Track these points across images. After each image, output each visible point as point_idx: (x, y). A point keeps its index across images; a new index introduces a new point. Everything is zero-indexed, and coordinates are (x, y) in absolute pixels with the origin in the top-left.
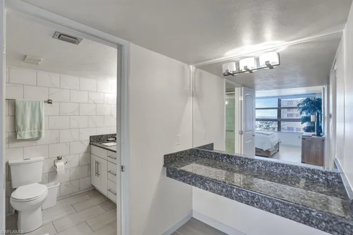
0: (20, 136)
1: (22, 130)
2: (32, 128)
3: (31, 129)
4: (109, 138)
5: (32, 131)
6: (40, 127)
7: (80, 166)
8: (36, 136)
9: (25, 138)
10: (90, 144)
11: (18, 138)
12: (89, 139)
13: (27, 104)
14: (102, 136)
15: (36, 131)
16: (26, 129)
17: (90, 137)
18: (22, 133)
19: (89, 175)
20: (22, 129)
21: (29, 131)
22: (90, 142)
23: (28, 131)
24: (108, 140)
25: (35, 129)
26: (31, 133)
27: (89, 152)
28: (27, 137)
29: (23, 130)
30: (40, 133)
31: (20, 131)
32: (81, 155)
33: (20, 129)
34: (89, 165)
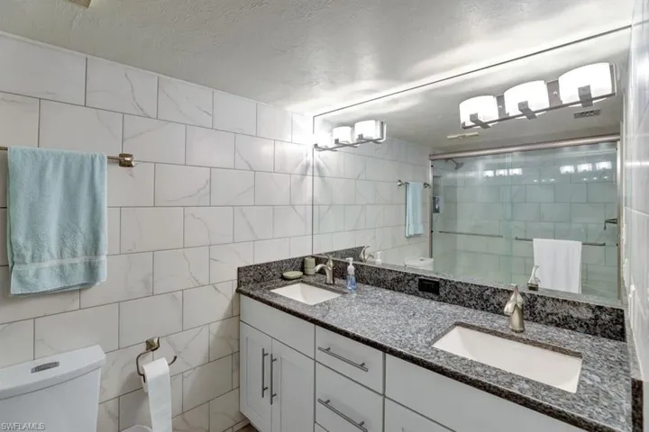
0: (21, 281)
1: (28, 259)
2: (67, 251)
3: (61, 255)
4: (286, 270)
5: (67, 261)
6: (94, 247)
7: (210, 361)
8: (78, 277)
9: (41, 289)
10: (238, 291)
11: (15, 288)
12: (235, 276)
13: (51, 165)
14: (268, 265)
15: (80, 260)
16: (46, 255)
17: (239, 270)
18: (30, 269)
19: (235, 385)
20: (28, 255)
21: (55, 262)
22: (239, 286)
23: (50, 262)
24: (283, 278)
25: (74, 255)
26: (61, 267)
27: (235, 315)
28: (49, 282)
29: (33, 258)
30: (92, 270)
31: (24, 263)
32: (215, 328)
33: (23, 257)
34: (236, 356)
